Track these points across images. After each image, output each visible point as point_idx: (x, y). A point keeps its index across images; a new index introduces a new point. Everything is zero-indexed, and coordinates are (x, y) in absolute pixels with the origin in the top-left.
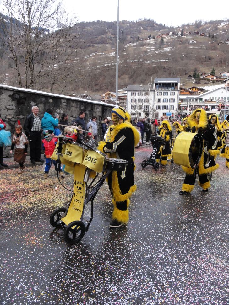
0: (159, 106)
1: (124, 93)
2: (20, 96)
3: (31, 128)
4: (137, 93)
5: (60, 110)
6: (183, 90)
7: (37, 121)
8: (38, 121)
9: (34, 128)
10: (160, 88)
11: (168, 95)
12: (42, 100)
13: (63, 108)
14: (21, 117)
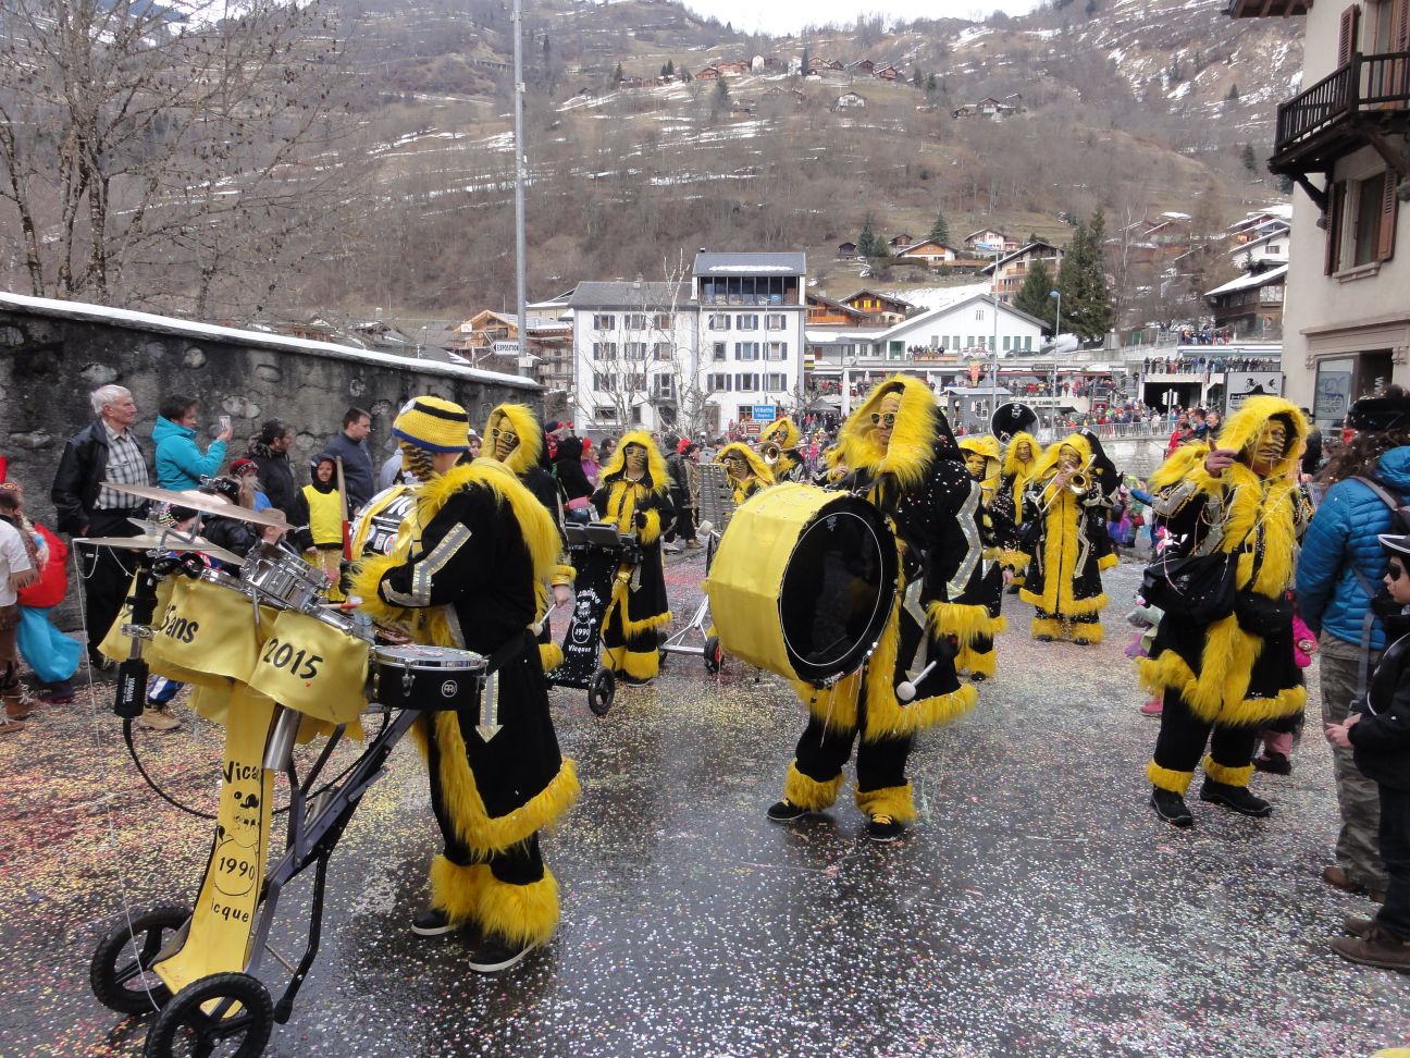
0: (720, 378)
1: (561, 320)
2: (28, 337)
3: (96, 494)
4: (619, 317)
5: (244, 403)
6: (820, 308)
7: (123, 458)
8: (131, 457)
9: (108, 494)
10: (720, 298)
11: (756, 327)
12: (145, 355)
13: (260, 394)
14: (36, 439)
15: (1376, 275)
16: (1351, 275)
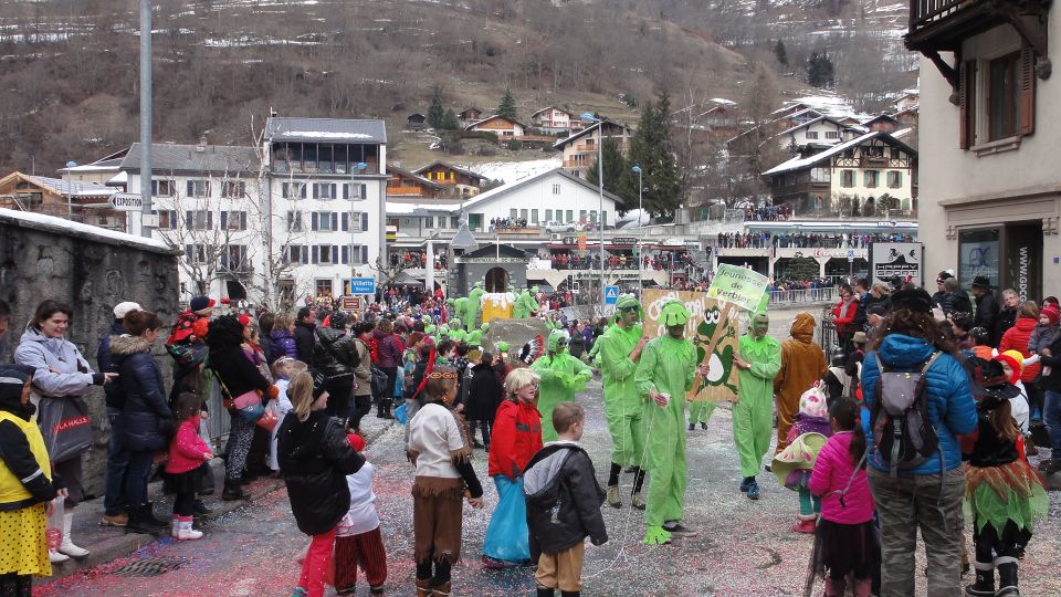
0: (295, 250)
4: (181, 184)
11: (334, 196)
15: (1017, 149)
16: (990, 148)
